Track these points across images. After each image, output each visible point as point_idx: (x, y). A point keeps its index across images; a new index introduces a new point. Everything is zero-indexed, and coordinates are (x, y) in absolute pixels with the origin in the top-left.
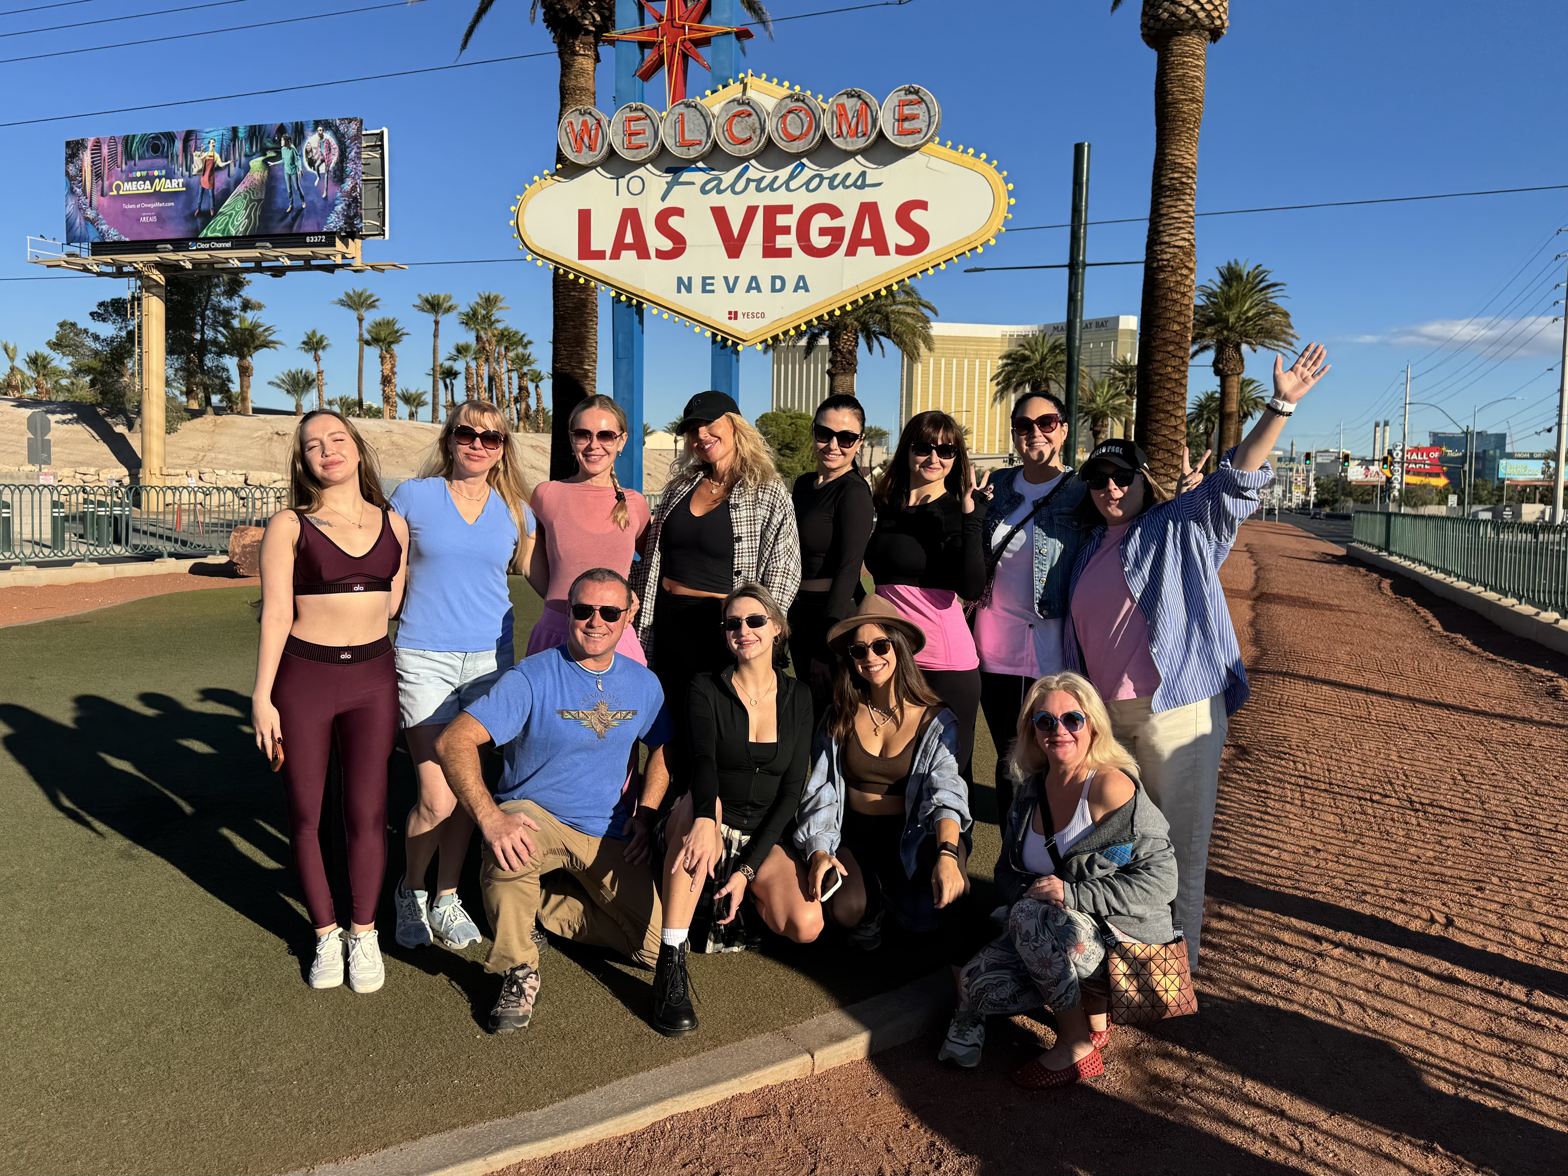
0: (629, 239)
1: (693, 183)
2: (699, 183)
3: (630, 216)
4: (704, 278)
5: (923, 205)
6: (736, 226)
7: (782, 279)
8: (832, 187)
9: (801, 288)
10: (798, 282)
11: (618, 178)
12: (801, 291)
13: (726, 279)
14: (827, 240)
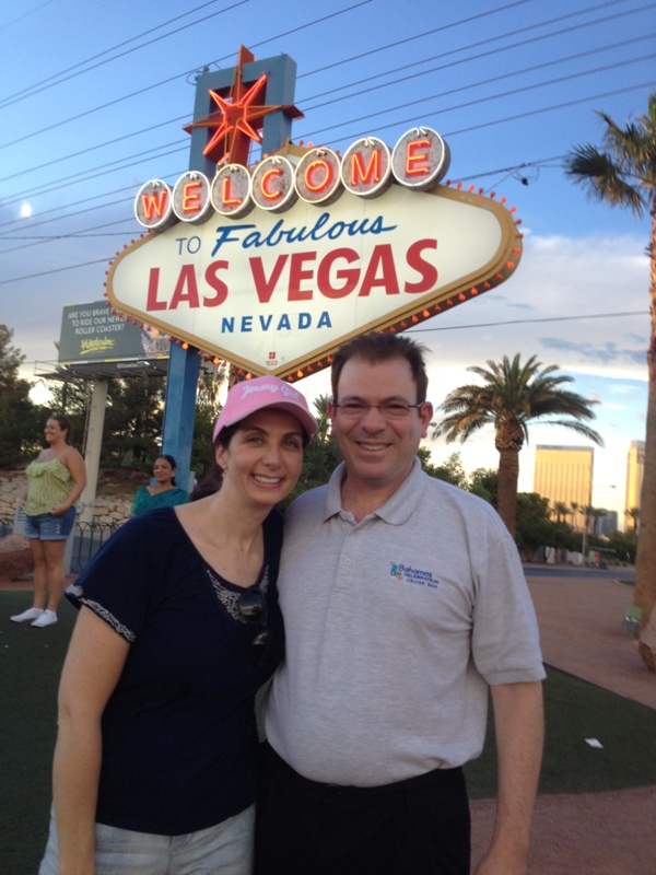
0: (185, 291)
1: (237, 239)
2: (242, 240)
3: (188, 271)
4: (244, 318)
5: (432, 244)
6: (268, 275)
7: (308, 316)
8: (351, 233)
9: (324, 324)
10: (322, 318)
11: (181, 240)
12: (324, 327)
13: (262, 318)
14: (343, 282)
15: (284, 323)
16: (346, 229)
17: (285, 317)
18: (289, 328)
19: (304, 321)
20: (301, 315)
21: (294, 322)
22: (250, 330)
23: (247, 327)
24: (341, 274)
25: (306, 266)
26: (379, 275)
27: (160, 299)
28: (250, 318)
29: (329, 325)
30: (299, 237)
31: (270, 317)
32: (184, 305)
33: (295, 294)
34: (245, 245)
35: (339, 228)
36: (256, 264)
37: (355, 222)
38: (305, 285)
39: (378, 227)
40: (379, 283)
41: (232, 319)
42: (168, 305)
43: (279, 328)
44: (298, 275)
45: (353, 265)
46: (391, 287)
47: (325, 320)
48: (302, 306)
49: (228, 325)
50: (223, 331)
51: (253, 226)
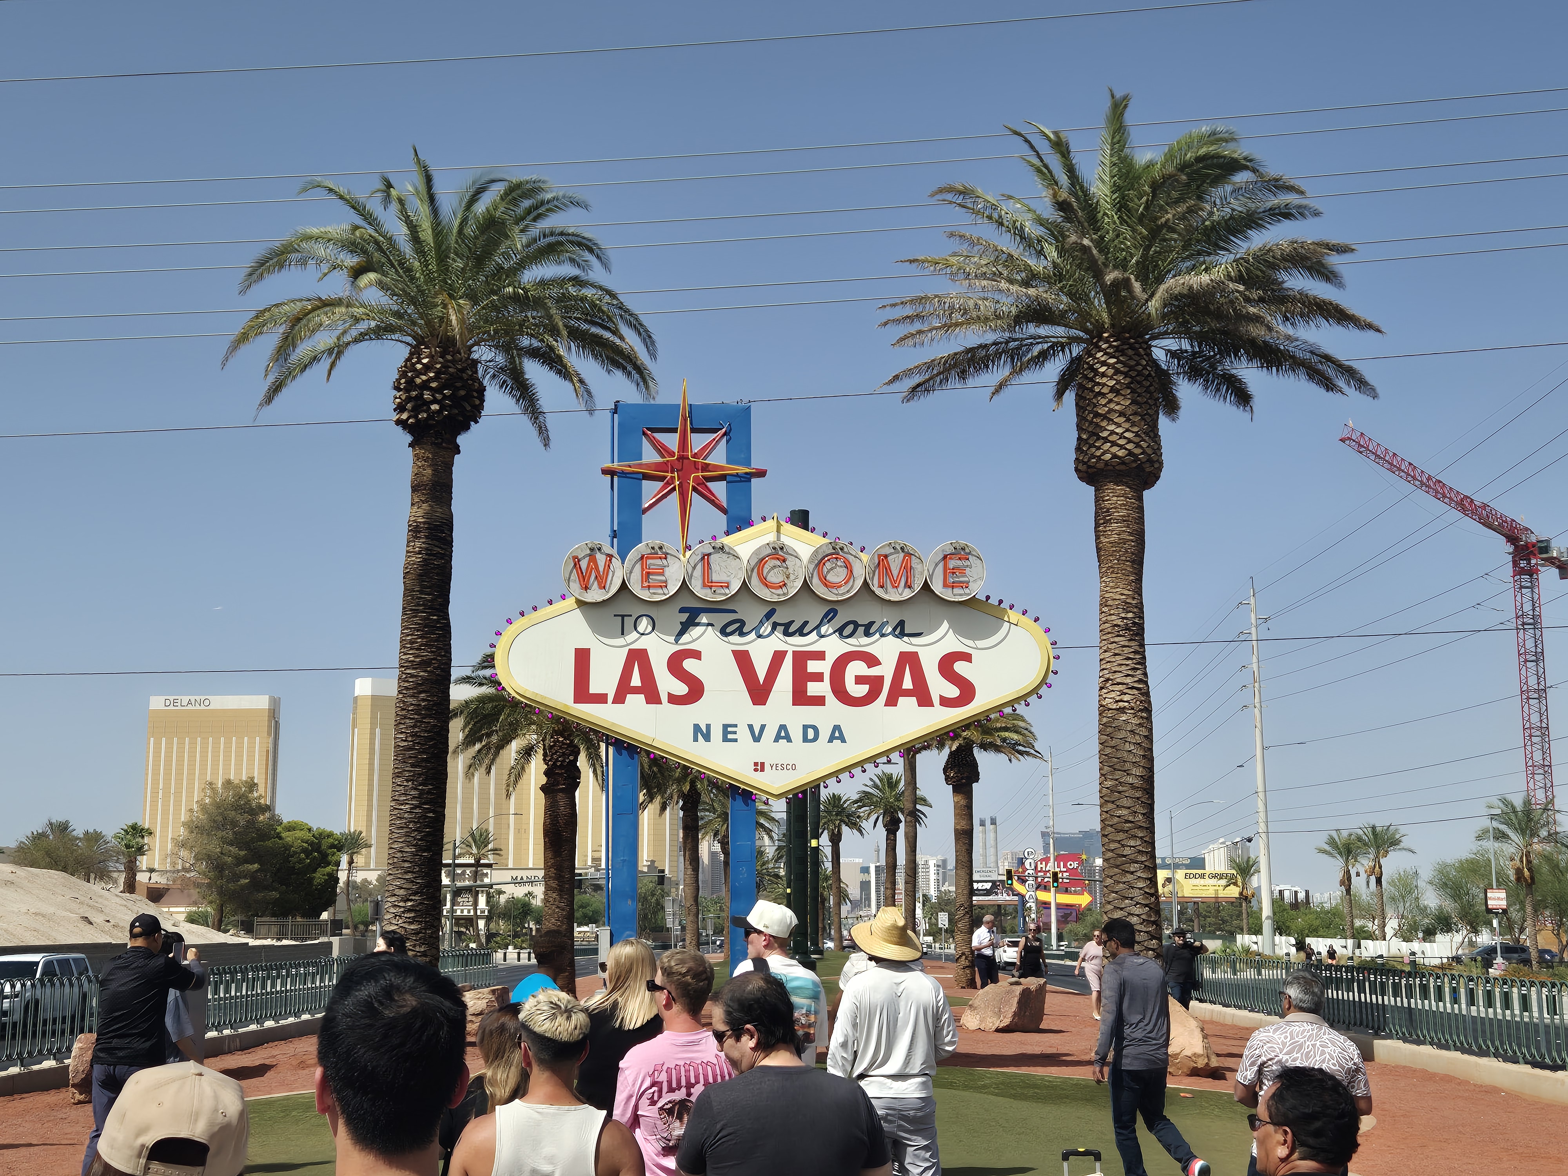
0: (636, 680)
1: (712, 625)
3: (638, 658)
4: (725, 727)
5: (967, 657)
6: (761, 671)
7: (815, 728)
8: (867, 634)
9: (837, 738)
10: (833, 732)
11: (623, 616)
12: (837, 742)
13: (751, 727)
14: (862, 690)
15: (783, 734)
16: (861, 630)
17: (783, 727)
18: (789, 740)
19: (810, 734)
20: (805, 728)
21: (796, 733)
22: (736, 740)
23: (730, 736)
24: (860, 680)
25: (813, 666)
26: (908, 684)
27: (594, 689)
28: (736, 726)
29: (843, 741)
30: (801, 632)
31: (763, 727)
32: (636, 701)
33: (800, 697)
34: (724, 632)
35: (850, 628)
36: (743, 659)
37: (872, 623)
38: (813, 689)
39: (900, 630)
40: (907, 693)
41: (708, 726)
42: (610, 698)
43: (776, 740)
44: (801, 677)
45: (874, 671)
46: (924, 700)
47: (837, 734)
48: (808, 714)
49: (701, 733)
50: (696, 739)
51: (734, 612)
